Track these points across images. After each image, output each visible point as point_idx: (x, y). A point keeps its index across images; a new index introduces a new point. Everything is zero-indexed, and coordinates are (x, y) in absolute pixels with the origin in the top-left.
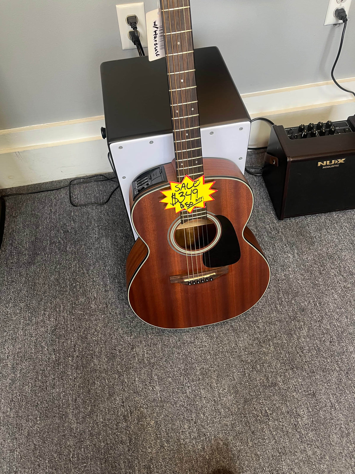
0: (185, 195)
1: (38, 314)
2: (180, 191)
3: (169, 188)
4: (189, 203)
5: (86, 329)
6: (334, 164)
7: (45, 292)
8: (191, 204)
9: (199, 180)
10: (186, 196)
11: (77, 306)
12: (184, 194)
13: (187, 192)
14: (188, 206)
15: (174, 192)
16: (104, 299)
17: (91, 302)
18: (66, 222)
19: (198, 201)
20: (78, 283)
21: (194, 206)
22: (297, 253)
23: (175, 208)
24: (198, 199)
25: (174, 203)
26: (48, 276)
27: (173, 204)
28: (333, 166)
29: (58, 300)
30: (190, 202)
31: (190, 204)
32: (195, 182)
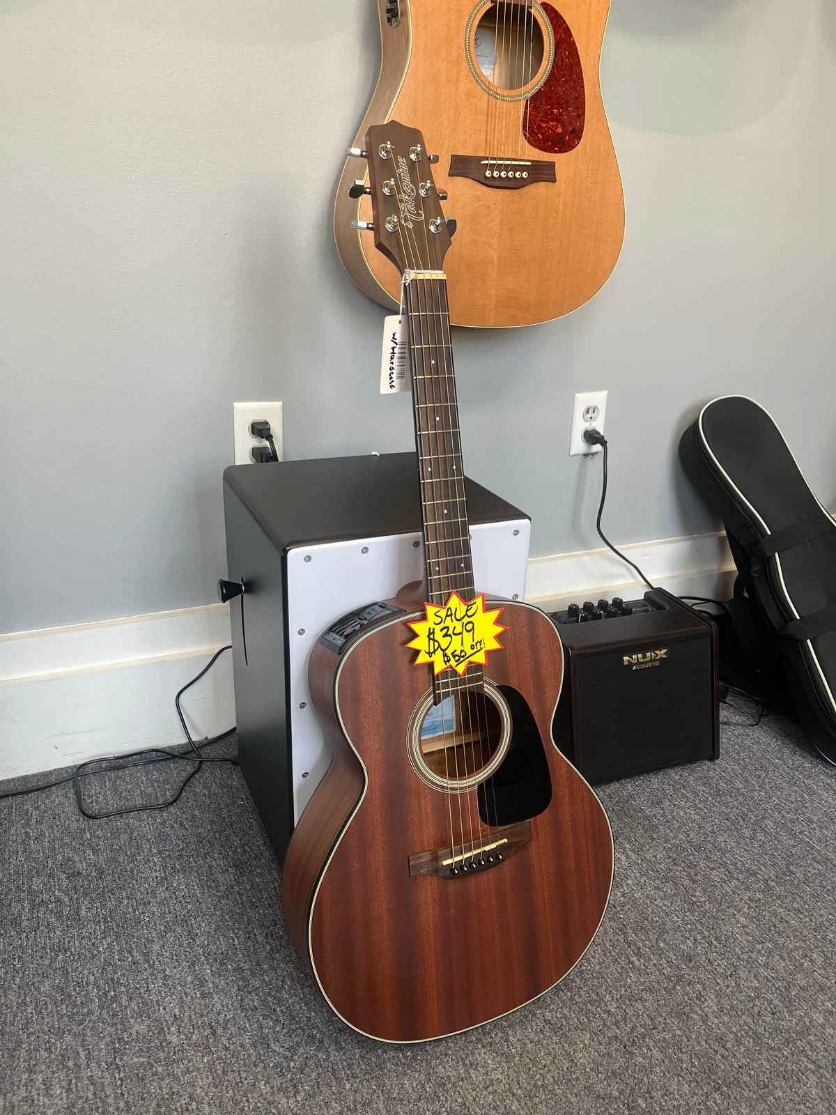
0: (451, 634)
1: (13, 1084)
2: (442, 625)
3: (424, 618)
4: (458, 653)
5: (163, 1099)
6: (651, 661)
7: (26, 1026)
8: (463, 654)
9: (475, 603)
10: (453, 636)
11: (127, 1047)
12: (450, 632)
13: (455, 628)
14: (457, 658)
15: (433, 626)
16: (202, 1016)
17: (166, 1029)
18: (70, 855)
19: (475, 650)
20: (123, 989)
21: (467, 661)
22: (632, 850)
23: (433, 663)
24: (474, 644)
25: (432, 650)
26: (33, 984)
27: (429, 653)
28: (649, 665)
29: (68, 1038)
30: (462, 651)
31: (461, 654)
32: (468, 606)
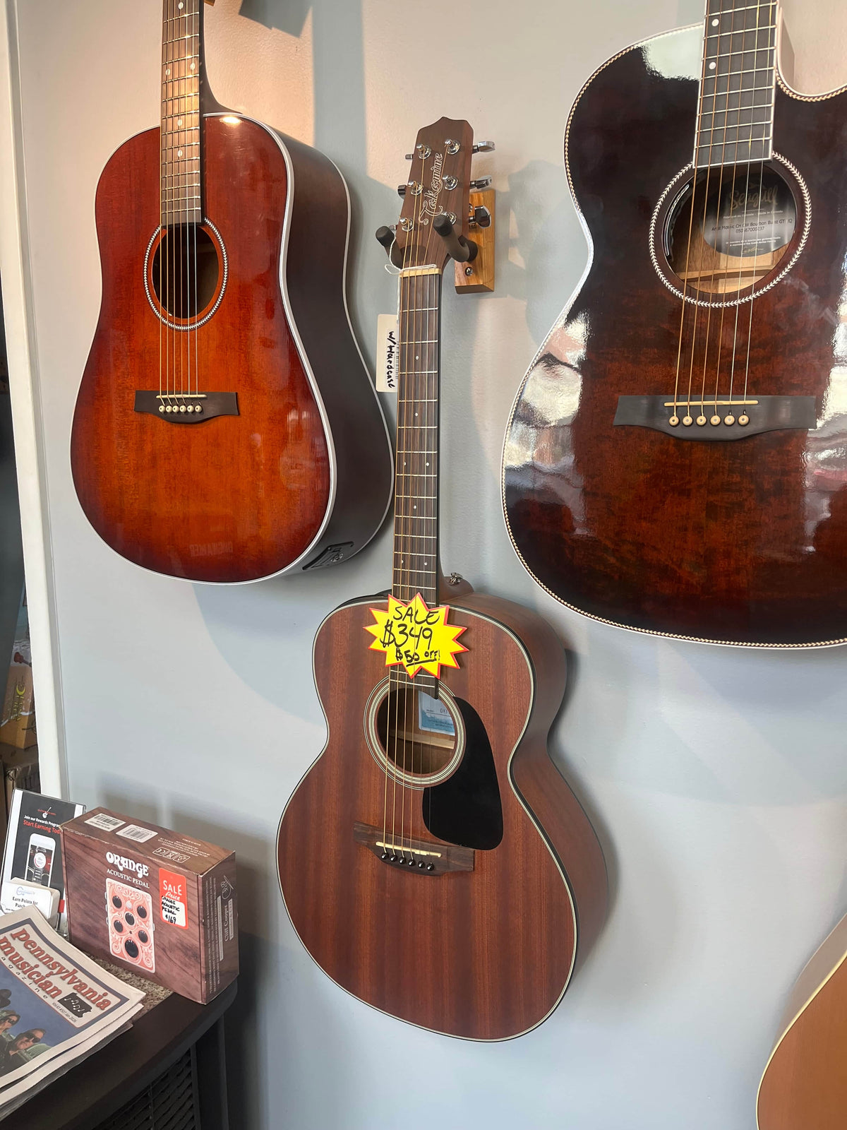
0: (408, 633)
2: (401, 622)
3: (385, 608)
4: (411, 654)
8: (416, 657)
9: (437, 612)
10: (409, 636)
12: (407, 631)
13: (412, 629)
14: (409, 659)
15: (391, 619)
19: (429, 658)
21: (419, 665)
23: (385, 653)
24: (429, 651)
25: (386, 641)
27: (383, 643)
30: (415, 654)
31: (413, 656)
32: (430, 613)
